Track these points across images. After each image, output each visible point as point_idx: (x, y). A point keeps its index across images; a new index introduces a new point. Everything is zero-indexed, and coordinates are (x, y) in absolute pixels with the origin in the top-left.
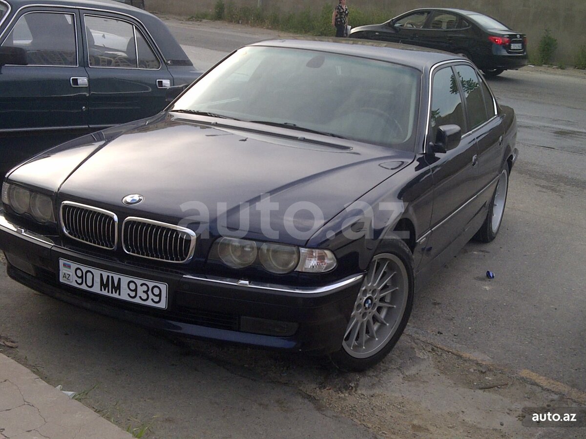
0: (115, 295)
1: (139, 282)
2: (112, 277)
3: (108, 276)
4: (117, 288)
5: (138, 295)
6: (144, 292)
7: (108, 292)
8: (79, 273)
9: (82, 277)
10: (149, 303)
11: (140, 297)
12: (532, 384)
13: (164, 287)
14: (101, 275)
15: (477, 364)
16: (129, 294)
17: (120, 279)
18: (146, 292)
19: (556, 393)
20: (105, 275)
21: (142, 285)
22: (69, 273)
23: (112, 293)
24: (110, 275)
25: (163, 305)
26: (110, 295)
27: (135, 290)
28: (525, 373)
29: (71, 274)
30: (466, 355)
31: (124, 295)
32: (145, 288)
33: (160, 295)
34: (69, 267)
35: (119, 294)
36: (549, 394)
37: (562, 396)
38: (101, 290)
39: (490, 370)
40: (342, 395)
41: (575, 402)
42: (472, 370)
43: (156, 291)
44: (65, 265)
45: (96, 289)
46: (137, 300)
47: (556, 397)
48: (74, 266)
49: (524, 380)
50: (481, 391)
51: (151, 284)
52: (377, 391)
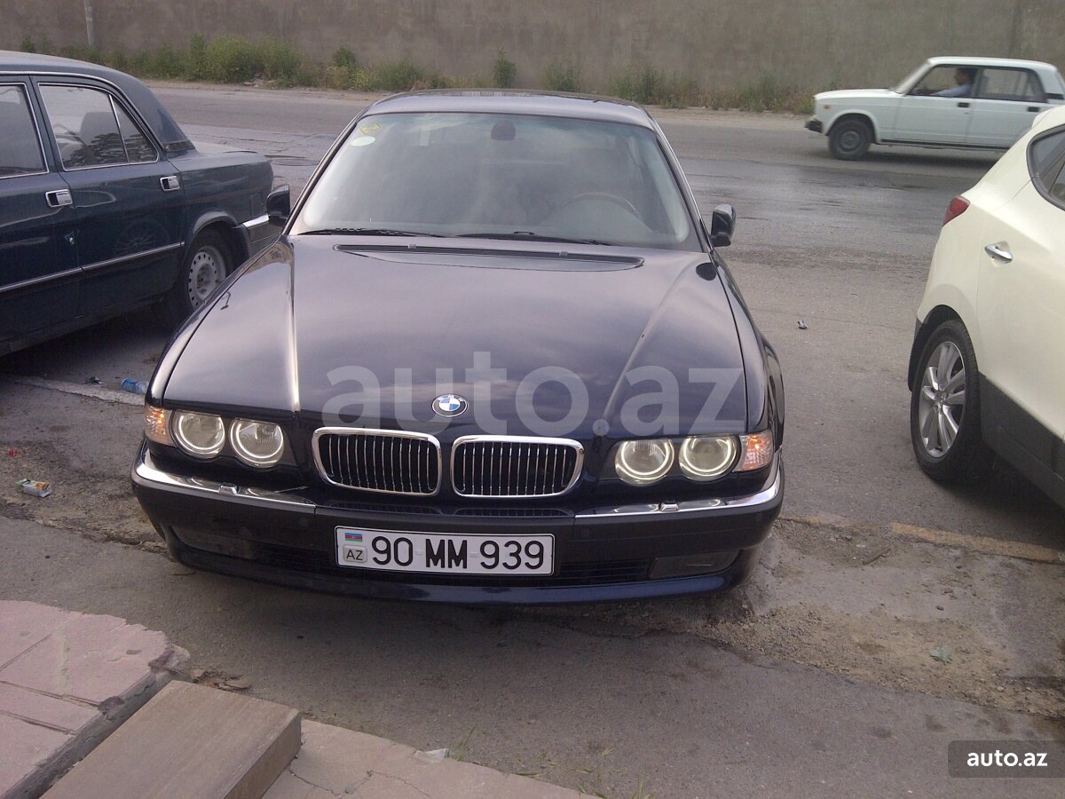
0: (457, 569)
1: (501, 540)
2: (450, 542)
3: (442, 542)
4: (462, 557)
5: (501, 561)
6: (511, 554)
7: (443, 566)
8: (381, 545)
9: (387, 551)
10: (523, 570)
11: (505, 565)
12: (918, 542)
13: (547, 541)
14: (428, 541)
15: (834, 529)
16: (483, 564)
17: (465, 543)
18: (516, 555)
19: (955, 548)
20: (435, 540)
21: (507, 545)
22: (360, 549)
23: (450, 566)
24: (446, 539)
25: (546, 569)
26: (446, 570)
27: (496, 555)
28: (898, 528)
29: (363, 549)
30: (813, 519)
31: (474, 565)
32: (513, 548)
33: (540, 555)
34: (359, 538)
35: (465, 566)
36: (947, 551)
37: (966, 551)
38: (428, 565)
39: (853, 534)
40: (746, 627)
41: (984, 554)
42: (832, 539)
43: (534, 550)
44: (348, 537)
45: (419, 565)
46: (500, 570)
47: (958, 553)
48: (369, 535)
49: (905, 539)
50: (867, 568)
51: (523, 541)
52: (771, 605)
